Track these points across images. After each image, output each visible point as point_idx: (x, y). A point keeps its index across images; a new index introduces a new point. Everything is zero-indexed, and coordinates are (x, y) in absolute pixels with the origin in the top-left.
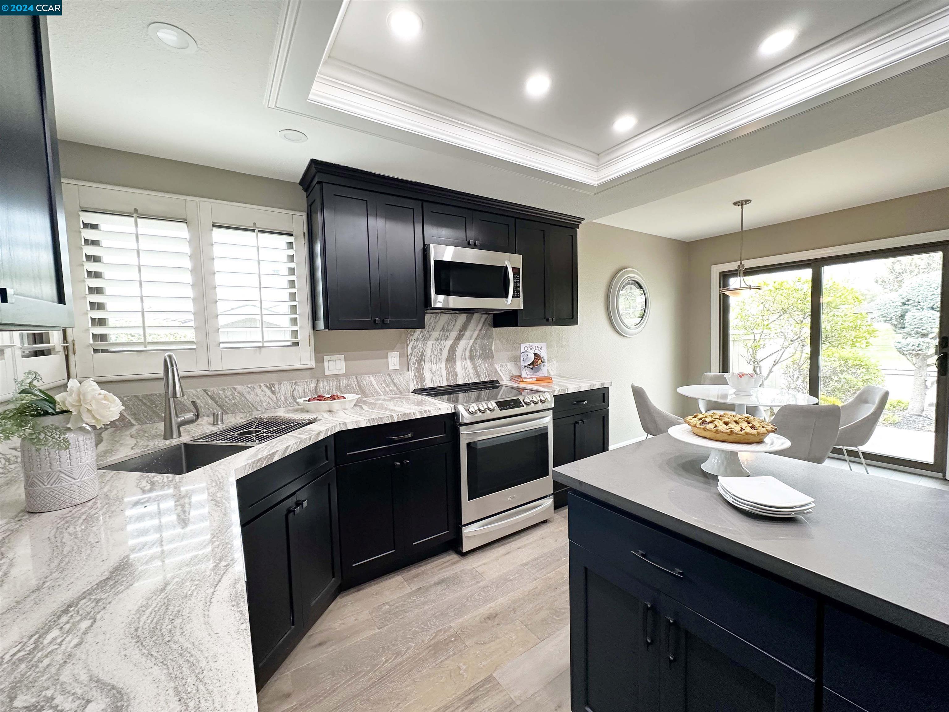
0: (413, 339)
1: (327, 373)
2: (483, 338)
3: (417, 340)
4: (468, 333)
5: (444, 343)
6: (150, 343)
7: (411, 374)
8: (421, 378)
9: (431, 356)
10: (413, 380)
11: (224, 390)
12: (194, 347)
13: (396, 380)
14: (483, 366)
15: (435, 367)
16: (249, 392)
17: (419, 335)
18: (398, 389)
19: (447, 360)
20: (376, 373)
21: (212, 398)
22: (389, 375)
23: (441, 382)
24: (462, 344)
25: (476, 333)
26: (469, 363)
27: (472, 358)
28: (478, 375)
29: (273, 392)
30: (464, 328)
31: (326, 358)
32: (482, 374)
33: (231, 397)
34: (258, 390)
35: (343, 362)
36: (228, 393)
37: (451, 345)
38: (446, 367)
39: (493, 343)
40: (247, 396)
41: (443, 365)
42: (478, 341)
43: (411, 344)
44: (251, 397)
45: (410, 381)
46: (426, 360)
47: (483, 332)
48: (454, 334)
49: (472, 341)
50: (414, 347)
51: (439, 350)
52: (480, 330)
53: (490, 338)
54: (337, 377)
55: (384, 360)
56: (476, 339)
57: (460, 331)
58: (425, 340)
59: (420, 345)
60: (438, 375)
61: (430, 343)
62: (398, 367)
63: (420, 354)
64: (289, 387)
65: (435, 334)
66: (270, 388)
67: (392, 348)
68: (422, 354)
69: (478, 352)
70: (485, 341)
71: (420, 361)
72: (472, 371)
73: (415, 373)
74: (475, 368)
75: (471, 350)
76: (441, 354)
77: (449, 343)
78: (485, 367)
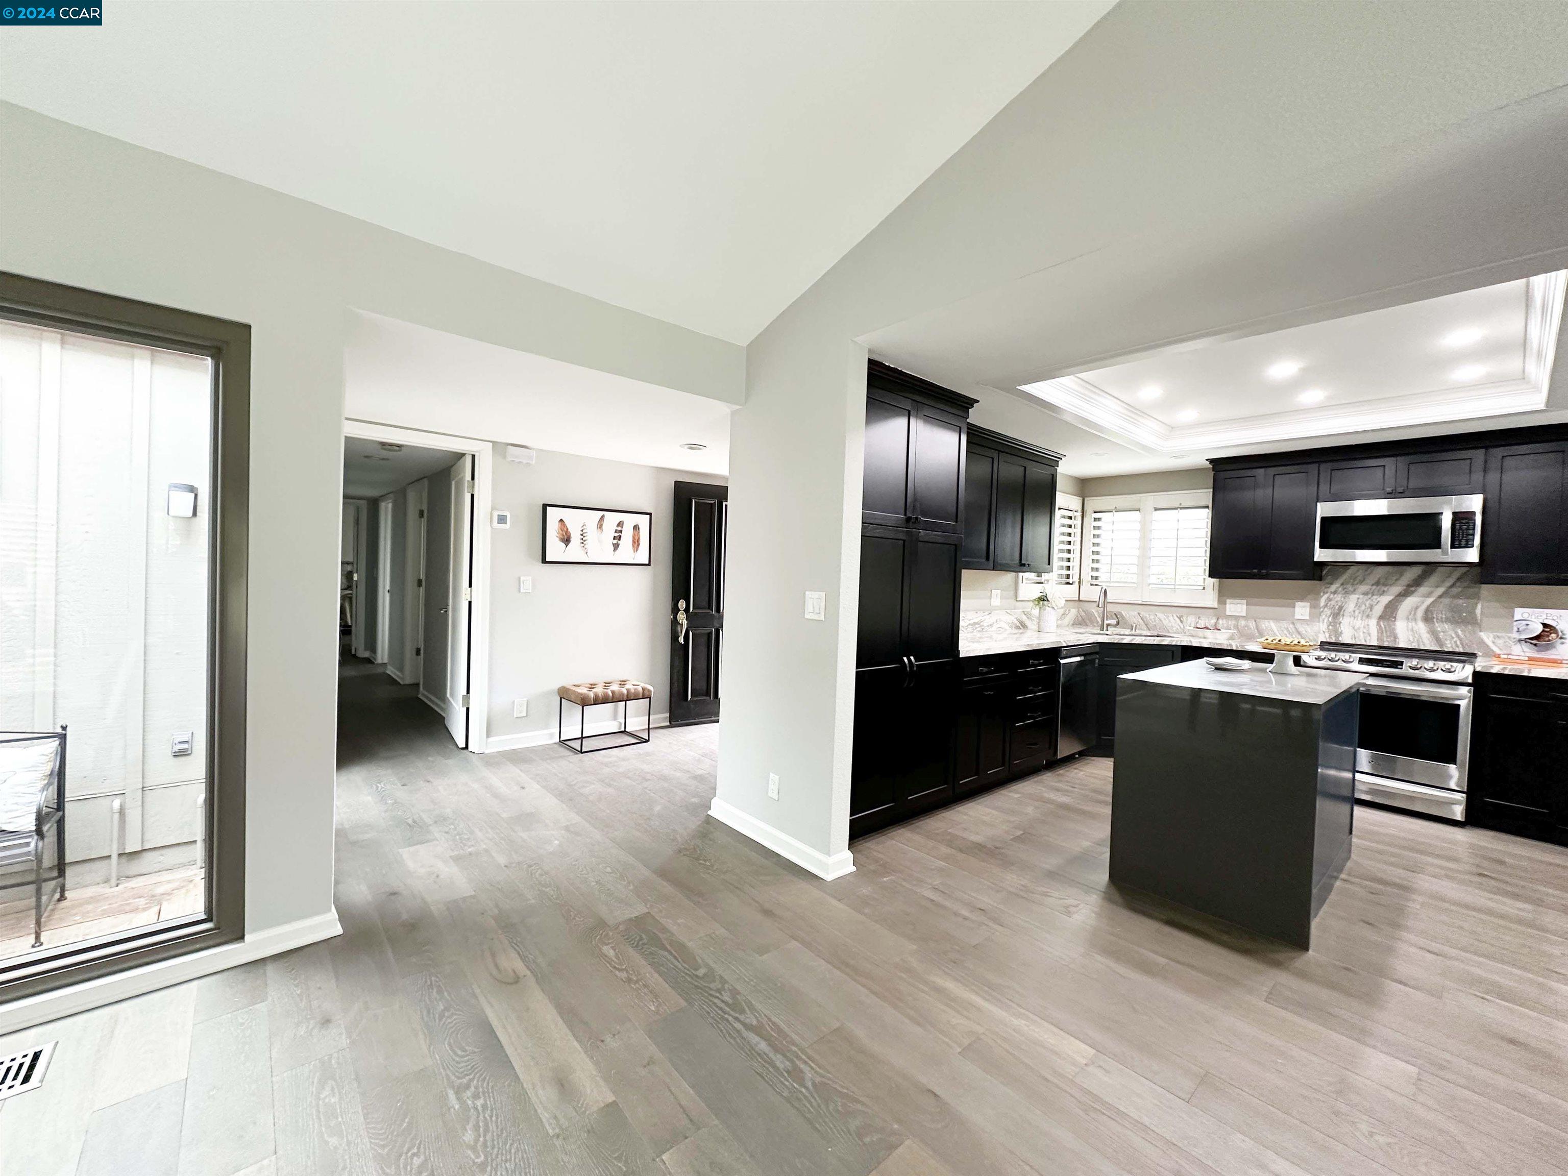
0: (1329, 591)
1: (1228, 613)
2: (1457, 596)
3: (1335, 593)
4: (1422, 590)
5: (1376, 599)
6: (1113, 582)
7: (1323, 626)
8: (1337, 632)
9: (1354, 611)
10: (1324, 632)
11: (1149, 615)
12: (1135, 585)
13: (1301, 629)
15: (1358, 623)
16: (1165, 619)
19: (1381, 618)
21: (1142, 619)
22: (1293, 624)
23: (1368, 640)
24: (1409, 602)
25: (1440, 591)
26: (1421, 627)
27: (1428, 618)
28: (1438, 641)
29: (1182, 622)
30: (1417, 582)
31: (1228, 601)
32: (1448, 642)
33: (1153, 620)
34: (1171, 618)
35: (1245, 606)
36: (1152, 617)
37: (1390, 602)
38: (1378, 624)
39: (1479, 606)
40: (1164, 622)
41: (1373, 622)
42: (1446, 601)
43: (1326, 596)
44: (1165, 622)
45: (1319, 633)
46: (1347, 613)
47: (1455, 590)
48: (1397, 589)
49: (1429, 601)
50: (1329, 600)
51: (1367, 605)
52: (1451, 586)
53: (1476, 597)
54: (1237, 618)
55: (1292, 609)
56: (1440, 597)
57: (1409, 586)
58: (1347, 593)
59: (1338, 597)
60: (1364, 632)
61: (1354, 598)
62: (1307, 618)
63: (1337, 607)
64: (1194, 620)
65: (1364, 588)
66: (1180, 618)
67: (1302, 599)
68: (1341, 608)
69: (1442, 613)
70: (1461, 601)
71: (1337, 613)
72: (1428, 635)
73: (1328, 626)
74: (1434, 633)
75: (1427, 610)
76: (1371, 611)
77: (1385, 599)
78: (1456, 633)
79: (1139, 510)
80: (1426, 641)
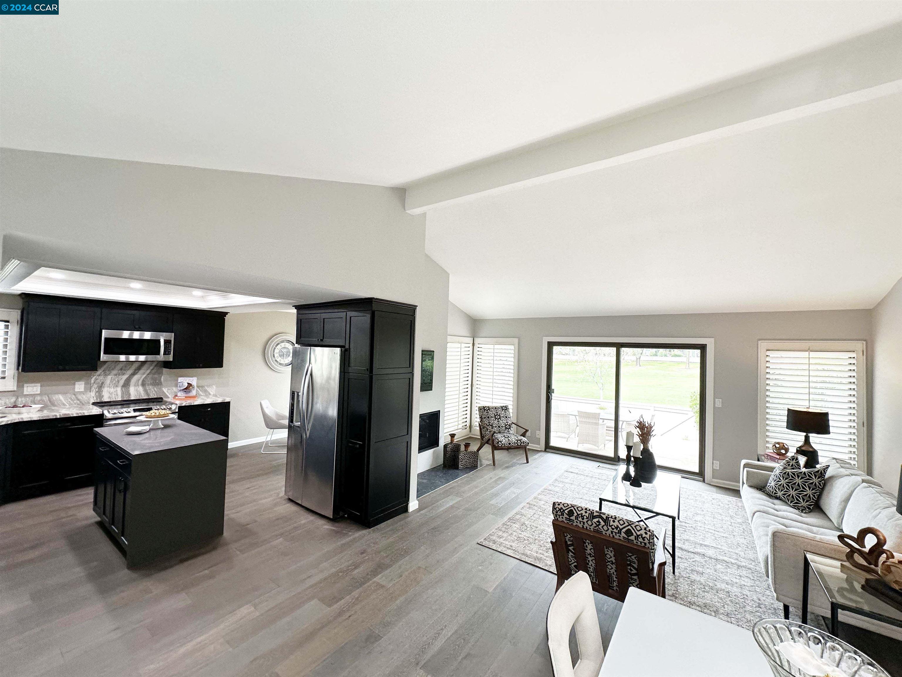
1: (25, 393)
2: (154, 374)
3: (99, 375)
4: (141, 371)
5: (121, 377)
7: (93, 394)
8: (101, 396)
9: (110, 384)
10: (93, 397)
13: (80, 397)
14: (153, 390)
15: (112, 390)
17: (101, 373)
18: (81, 402)
19: (123, 386)
20: (64, 393)
22: (75, 395)
23: (116, 398)
24: (136, 377)
25: (148, 371)
26: (141, 389)
27: (143, 385)
28: (148, 394)
30: (139, 369)
31: (25, 385)
35: (39, 388)
37: (127, 378)
38: (122, 389)
39: (163, 377)
41: (119, 389)
42: (150, 376)
43: (95, 377)
45: (90, 398)
46: (106, 386)
47: (153, 371)
48: (130, 372)
49: (144, 376)
50: (96, 379)
51: (116, 381)
52: (152, 369)
53: (161, 373)
54: (33, 395)
55: (72, 387)
56: (148, 374)
57: (135, 370)
58: (106, 375)
59: (101, 378)
60: (114, 394)
61: (109, 377)
62: (82, 390)
63: (101, 383)
65: (115, 372)
67: (79, 380)
68: (103, 383)
69: (149, 381)
70: (156, 376)
71: (101, 387)
72: (143, 392)
73: (96, 393)
74: (146, 391)
75: (143, 381)
76: (118, 383)
77: (125, 377)
78: (155, 390)
80: (143, 395)
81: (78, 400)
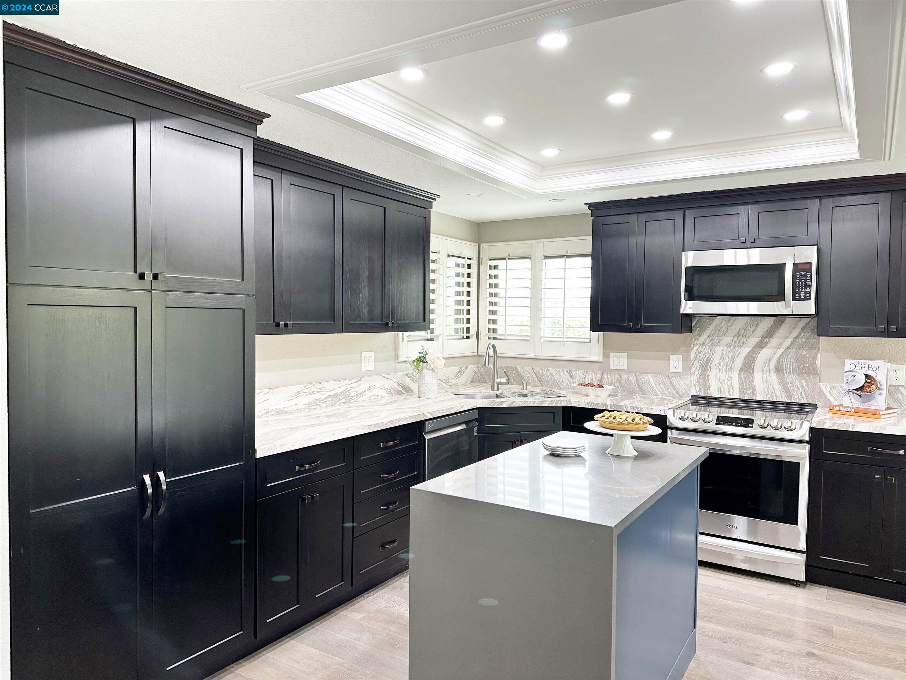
0: (698, 344)
2: (801, 348)
3: (703, 344)
4: (774, 341)
5: (737, 350)
6: (508, 335)
7: (694, 379)
8: (707, 386)
9: (719, 363)
10: (695, 385)
11: (542, 370)
12: (529, 339)
13: (675, 383)
14: (797, 383)
15: (723, 376)
16: (556, 374)
17: (706, 340)
18: (677, 392)
19: (742, 370)
20: (654, 373)
21: (536, 374)
22: (668, 377)
23: (731, 393)
24: (764, 353)
25: (789, 342)
26: (774, 378)
27: (779, 371)
28: (788, 393)
29: (571, 377)
30: (770, 334)
31: (612, 354)
32: (795, 393)
34: (562, 373)
35: (626, 360)
36: (545, 373)
37: (749, 353)
38: (739, 377)
39: (819, 356)
41: (735, 375)
42: (792, 351)
43: (695, 348)
45: (691, 386)
46: (713, 366)
47: (800, 341)
48: (754, 341)
49: (781, 351)
50: (698, 351)
51: (730, 357)
52: (797, 337)
53: (815, 347)
54: (619, 372)
55: (665, 362)
56: (788, 348)
57: (763, 337)
58: (713, 345)
59: (706, 349)
60: (728, 385)
61: (719, 349)
62: (680, 371)
63: (705, 359)
64: (582, 375)
65: (727, 340)
66: (569, 374)
67: (675, 351)
68: (708, 360)
69: (790, 364)
70: (805, 352)
71: (706, 366)
72: (779, 387)
73: (698, 379)
74: (783, 384)
75: (778, 362)
76: (733, 362)
77: (745, 351)
78: (801, 385)
79: (530, 258)
80: (778, 393)
81: (674, 387)
